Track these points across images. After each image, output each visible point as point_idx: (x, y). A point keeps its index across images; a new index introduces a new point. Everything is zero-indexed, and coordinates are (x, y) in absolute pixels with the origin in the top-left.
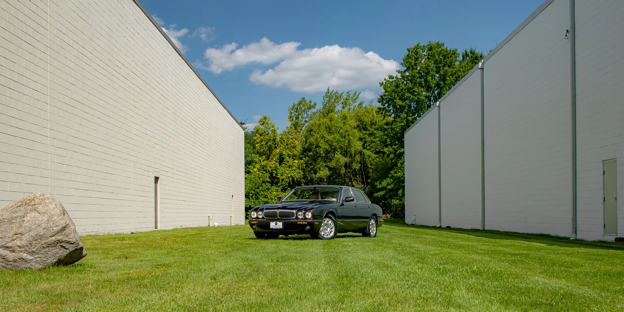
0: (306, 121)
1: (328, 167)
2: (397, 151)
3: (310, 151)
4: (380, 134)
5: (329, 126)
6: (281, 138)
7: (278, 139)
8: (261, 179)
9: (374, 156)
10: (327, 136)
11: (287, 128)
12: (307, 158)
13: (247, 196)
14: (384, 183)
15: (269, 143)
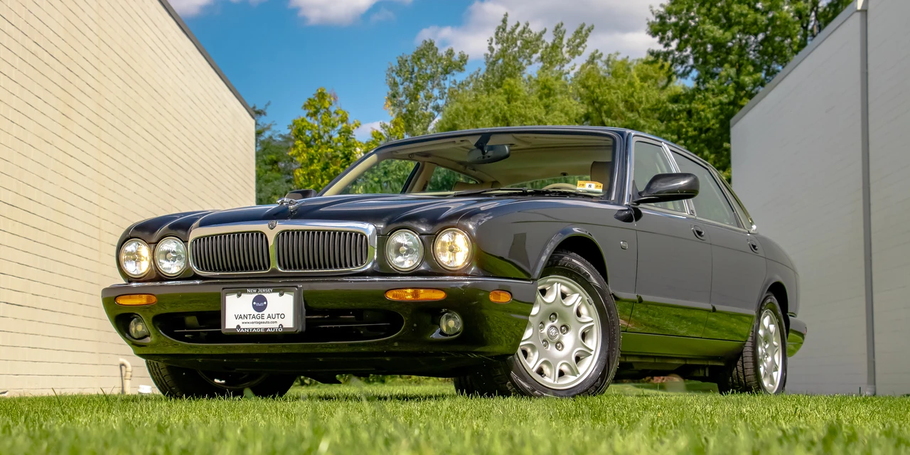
11: (385, 124)
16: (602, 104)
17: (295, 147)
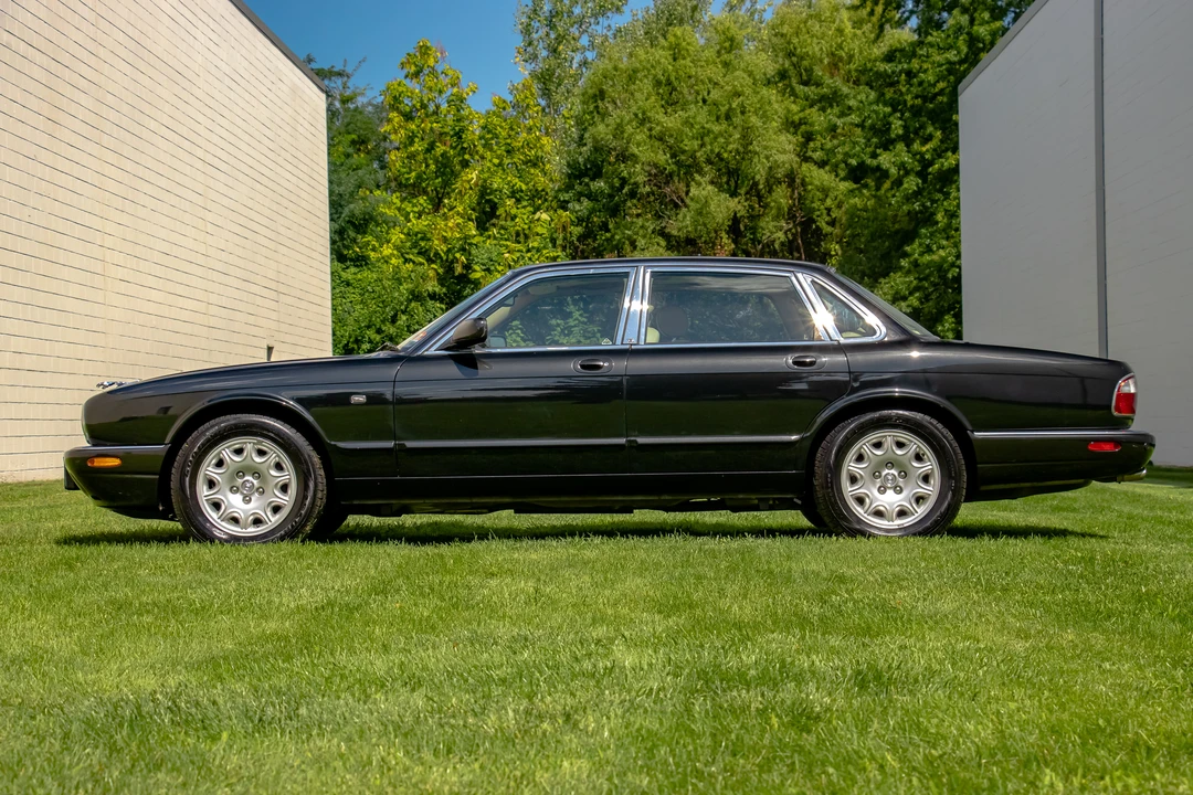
0: (584, 63)
1: (666, 236)
2: (931, 163)
3: (597, 175)
4: (862, 97)
5: (668, 79)
6: (484, 128)
7: (475, 129)
8: (407, 287)
9: (845, 186)
10: (661, 117)
11: (512, 87)
12: (586, 202)
15: (440, 149)
16: (802, 58)
17: (389, 121)
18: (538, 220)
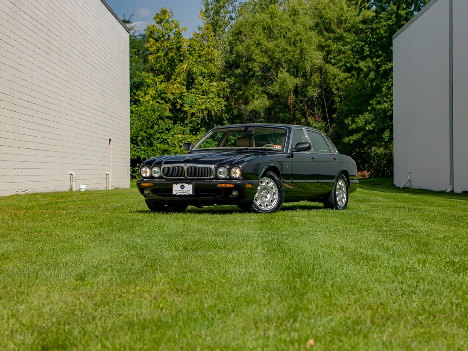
0: (231, 18)
1: (267, 94)
2: (380, 67)
3: (238, 67)
4: (352, 38)
5: (269, 27)
6: (190, 46)
7: (185, 46)
8: (157, 113)
9: (343, 75)
10: (266, 43)
11: (200, 28)
12: (233, 78)
13: (133, 141)
14: (360, 121)
15: (170, 54)
18: (212, 85)
